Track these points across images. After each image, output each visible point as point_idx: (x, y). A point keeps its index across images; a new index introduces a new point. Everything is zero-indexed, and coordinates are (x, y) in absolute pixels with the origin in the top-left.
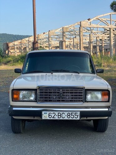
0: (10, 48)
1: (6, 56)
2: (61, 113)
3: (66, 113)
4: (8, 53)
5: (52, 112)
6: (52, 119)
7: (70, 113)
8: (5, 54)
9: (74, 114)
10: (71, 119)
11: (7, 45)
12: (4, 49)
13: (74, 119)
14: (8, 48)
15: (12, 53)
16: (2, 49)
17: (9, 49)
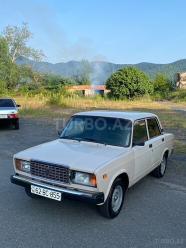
0: (182, 79)
1: (176, 89)
2: (46, 190)
3: (50, 191)
4: (179, 85)
5: (39, 188)
6: (38, 194)
7: (53, 192)
8: (176, 86)
9: (56, 194)
10: (53, 198)
11: (179, 75)
12: (174, 81)
13: (56, 199)
14: (179, 79)
15: (184, 86)
16: (173, 81)
17: (180, 81)
